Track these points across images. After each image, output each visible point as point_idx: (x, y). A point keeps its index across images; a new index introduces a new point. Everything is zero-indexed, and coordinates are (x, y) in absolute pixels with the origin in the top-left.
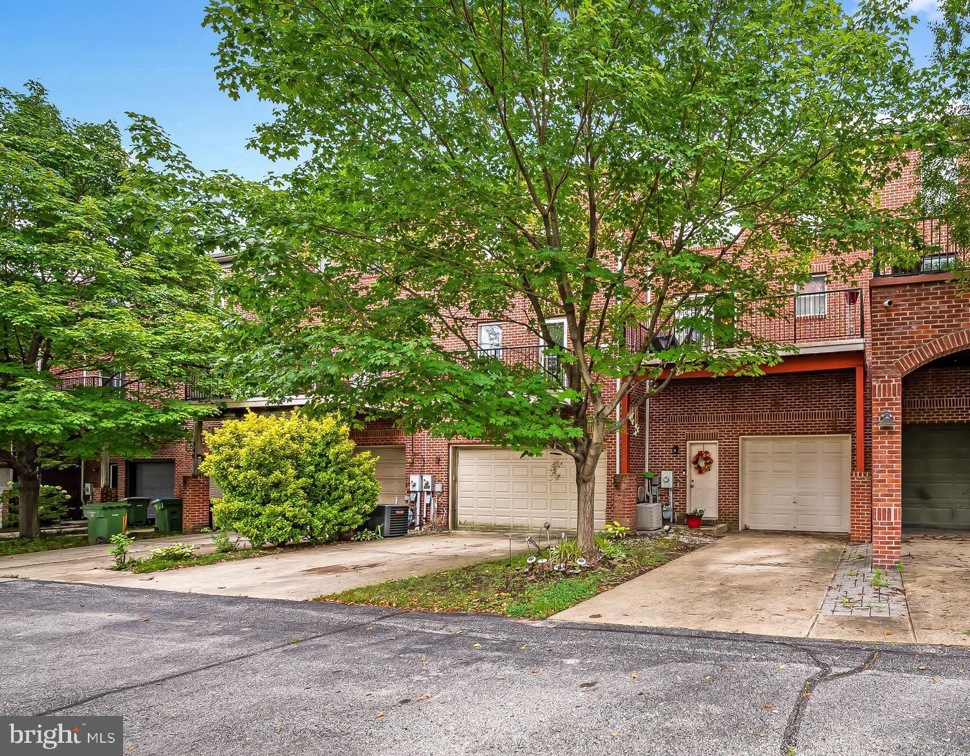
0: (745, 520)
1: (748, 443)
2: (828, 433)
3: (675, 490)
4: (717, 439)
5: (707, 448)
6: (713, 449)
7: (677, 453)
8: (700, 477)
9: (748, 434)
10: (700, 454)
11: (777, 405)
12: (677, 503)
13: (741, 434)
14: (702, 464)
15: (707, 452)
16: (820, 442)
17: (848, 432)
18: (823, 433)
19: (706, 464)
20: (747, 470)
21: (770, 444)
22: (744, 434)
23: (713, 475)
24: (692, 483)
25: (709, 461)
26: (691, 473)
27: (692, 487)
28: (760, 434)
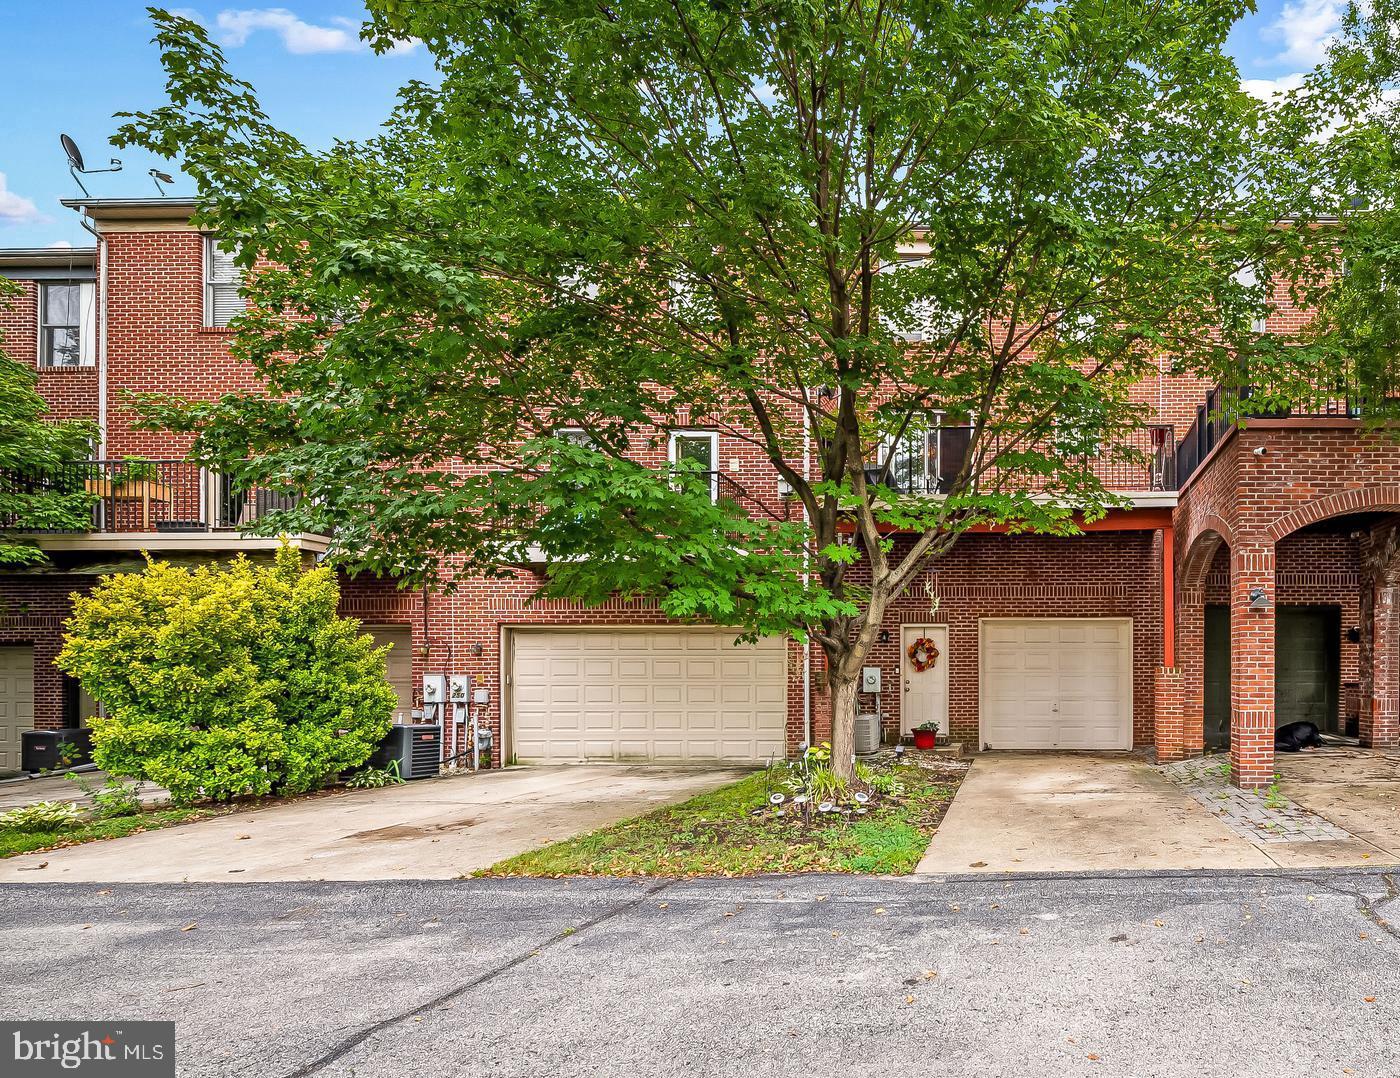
0: (987, 736)
1: (988, 628)
2: (1103, 616)
3: (884, 695)
4: (947, 622)
5: (929, 634)
6: (940, 638)
7: (886, 641)
8: (920, 676)
9: (992, 616)
10: (920, 643)
11: (1032, 575)
12: (887, 715)
13: (982, 616)
14: (922, 657)
15: (930, 641)
16: (1089, 628)
17: (1129, 615)
18: (1096, 616)
19: (930, 657)
20: (988, 667)
21: (1021, 629)
22: (987, 616)
23: (940, 673)
24: (908, 686)
25: (932, 653)
26: (906, 670)
27: (906, 690)
28: (1009, 616)
